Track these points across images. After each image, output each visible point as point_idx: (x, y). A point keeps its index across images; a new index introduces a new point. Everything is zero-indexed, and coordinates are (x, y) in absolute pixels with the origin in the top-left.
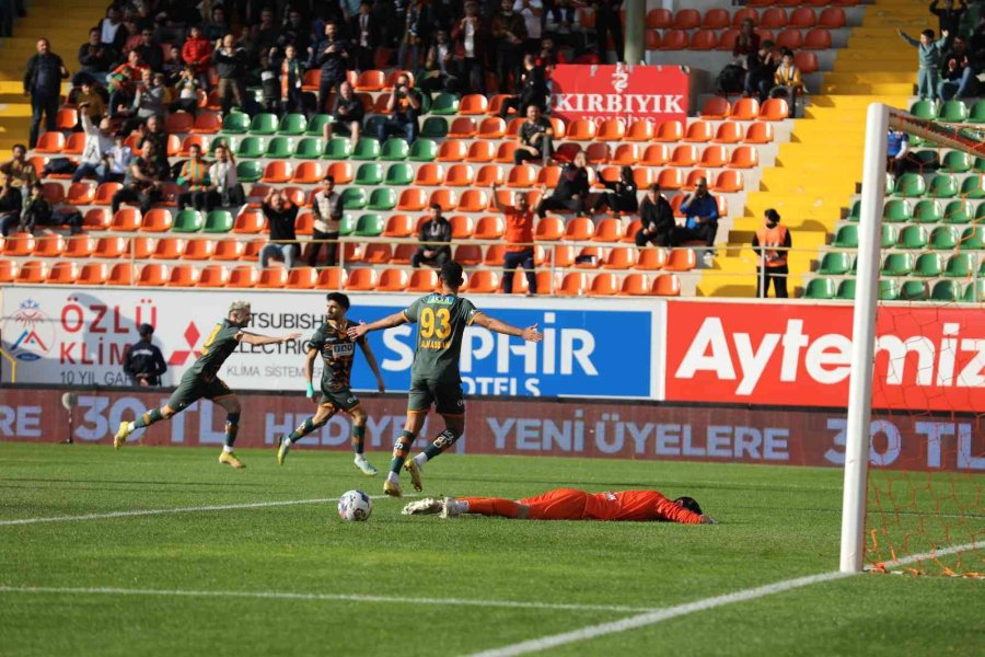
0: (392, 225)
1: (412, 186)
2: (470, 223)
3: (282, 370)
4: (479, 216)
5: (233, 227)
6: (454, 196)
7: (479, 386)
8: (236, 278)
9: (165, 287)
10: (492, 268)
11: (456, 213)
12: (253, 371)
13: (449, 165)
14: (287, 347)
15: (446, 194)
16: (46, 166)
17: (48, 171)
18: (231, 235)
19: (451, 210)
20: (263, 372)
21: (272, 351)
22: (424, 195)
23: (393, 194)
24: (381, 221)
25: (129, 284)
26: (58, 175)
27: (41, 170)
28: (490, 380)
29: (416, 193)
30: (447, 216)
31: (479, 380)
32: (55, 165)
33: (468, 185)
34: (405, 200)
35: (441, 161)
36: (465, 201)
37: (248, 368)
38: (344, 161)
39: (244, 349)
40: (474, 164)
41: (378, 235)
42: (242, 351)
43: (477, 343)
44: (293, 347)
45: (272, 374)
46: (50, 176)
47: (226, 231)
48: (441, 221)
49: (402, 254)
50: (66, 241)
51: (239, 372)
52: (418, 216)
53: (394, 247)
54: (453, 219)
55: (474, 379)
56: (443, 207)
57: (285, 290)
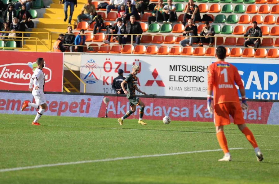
0: (237, 30)
1: (245, 14)
2: (268, 29)
3: (191, 89)
4: (272, 26)
5: (172, 30)
6: (262, 18)
7: (271, 96)
8: (173, 51)
9: (145, 55)
10: (277, 48)
11: (263, 25)
12: (180, 89)
13: (260, 5)
14: (193, 79)
15: (259, 17)
16: (98, 6)
17: (99, 8)
18: (171, 33)
19: (261, 23)
20: (183, 89)
21: (187, 81)
22: (250, 17)
23: (237, 17)
24: (232, 28)
25: (130, 53)
26: (103, 9)
27: (97, 7)
28: (276, 93)
29: (247, 16)
30: (259, 26)
31: (271, 93)
32: (102, 5)
33: (268, 13)
34: (242, 20)
35: (257, 3)
36: (267, 20)
37: (177, 88)
38: (217, 4)
39: (176, 80)
40: (270, 5)
41: (230, 34)
42: (175, 81)
43: (271, 78)
44: (196, 79)
45: (187, 90)
46: (100, 9)
47: (169, 32)
48: (257, 28)
49: (240, 43)
50: (105, 36)
51: (174, 89)
52: (247, 26)
53: (237, 39)
54: (262, 27)
55: (270, 93)
56: (257, 22)
57: (193, 56)
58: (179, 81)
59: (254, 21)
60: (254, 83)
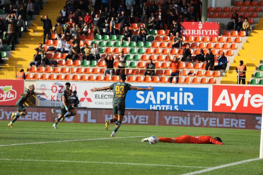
0: (139, 65)
1: (144, 54)
2: (160, 64)
3: (110, 103)
4: (162, 62)
5: (97, 65)
6: (155, 57)
7: (162, 107)
8: (97, 79)
9: (79, 81)
10: (166, 76)
11: (156, 62)
12: (102, 103)
13: (154, 49)
14: (111, 97)
15: (153, 56)
16: (48, 49)
17: (48, 50)
18: (96, 67)
19: (155, 61)
20: (104, 103)
21: (107, 98)
22: (148, 57)
23: (139, 56)
24: (136, 63)
25: (69, 80)
26: (51, 51)
27: (46, 50)
28: (165, 106)
29: (146, 56)
30: (154, 62)
31: (162, 106)
32: (50, 49)
33: (159, 54)
34: (143, 58)
35: (152, 48)
36: (159, 58)
37: (101, 103)
39: (100, 97)
40: (161, 48)
41: (135, 67)
42: (99, 98)
43: (161, 96)
44: (113, 97)
45: (107, 104)
46: (49, 51)
47: (95, 66)
48: (152, 63)
49: (141, 72)
50: (53, 68)
51: (98, 103)
52: (146, 62)
53: (139, 70)
54: (155, 63)
56: (153, 60)
57: (110, 82)
58: (102, 98)
59: (151, 59)
60: (151, 99)
